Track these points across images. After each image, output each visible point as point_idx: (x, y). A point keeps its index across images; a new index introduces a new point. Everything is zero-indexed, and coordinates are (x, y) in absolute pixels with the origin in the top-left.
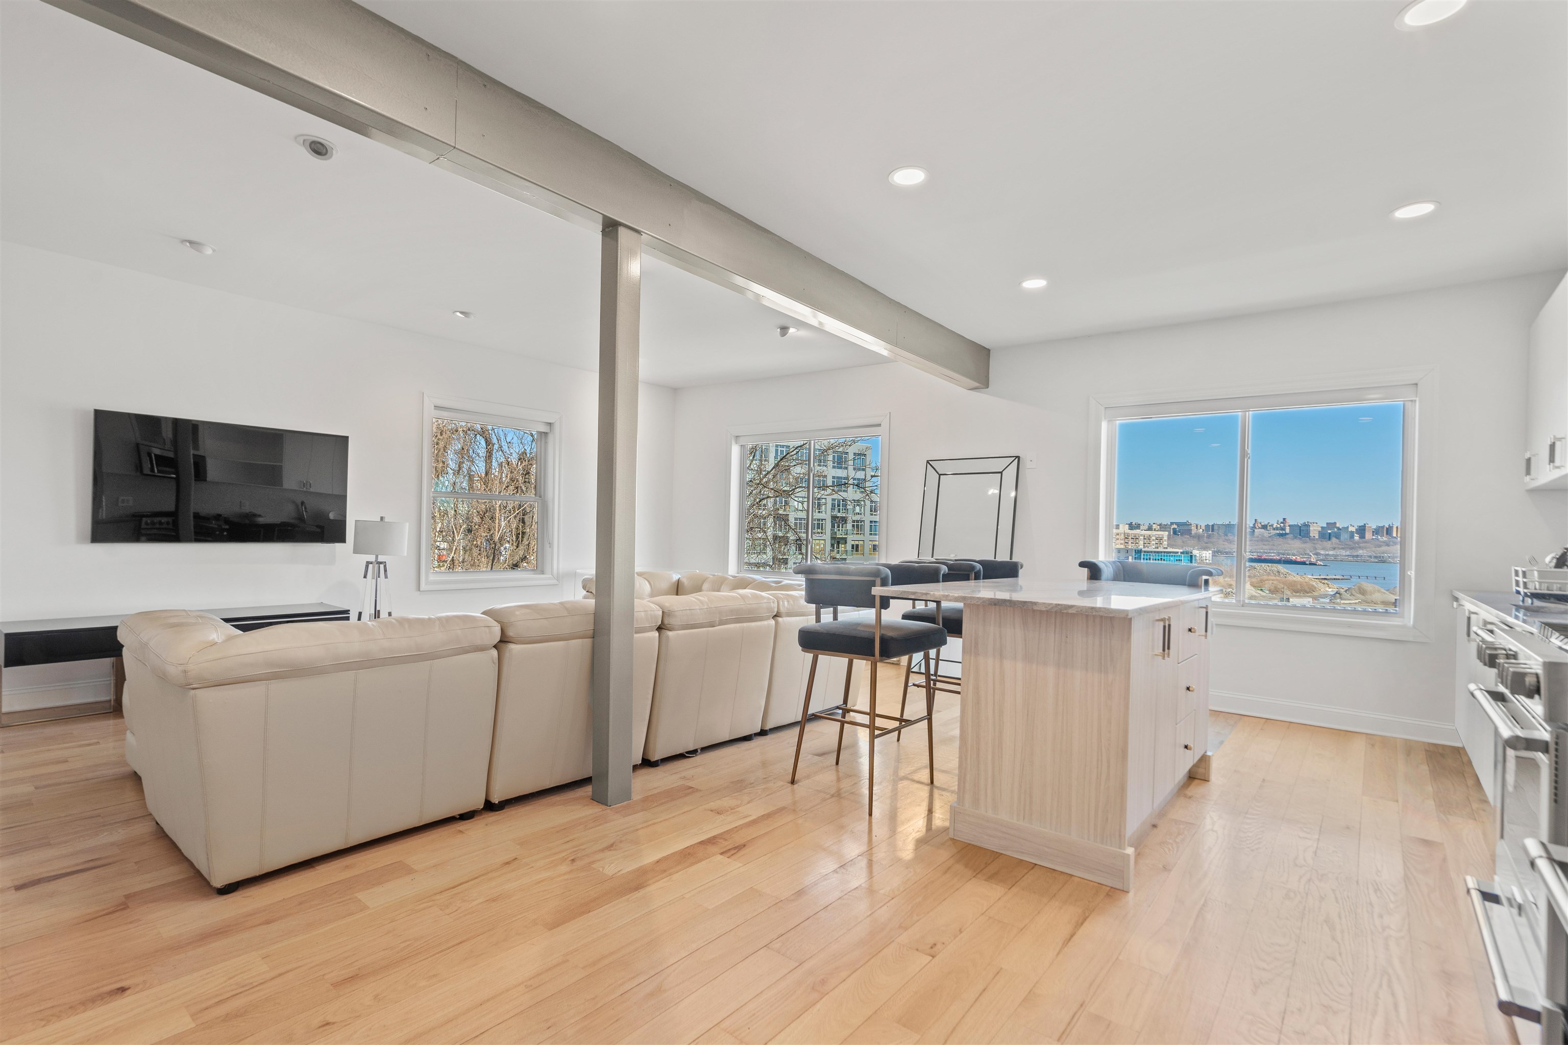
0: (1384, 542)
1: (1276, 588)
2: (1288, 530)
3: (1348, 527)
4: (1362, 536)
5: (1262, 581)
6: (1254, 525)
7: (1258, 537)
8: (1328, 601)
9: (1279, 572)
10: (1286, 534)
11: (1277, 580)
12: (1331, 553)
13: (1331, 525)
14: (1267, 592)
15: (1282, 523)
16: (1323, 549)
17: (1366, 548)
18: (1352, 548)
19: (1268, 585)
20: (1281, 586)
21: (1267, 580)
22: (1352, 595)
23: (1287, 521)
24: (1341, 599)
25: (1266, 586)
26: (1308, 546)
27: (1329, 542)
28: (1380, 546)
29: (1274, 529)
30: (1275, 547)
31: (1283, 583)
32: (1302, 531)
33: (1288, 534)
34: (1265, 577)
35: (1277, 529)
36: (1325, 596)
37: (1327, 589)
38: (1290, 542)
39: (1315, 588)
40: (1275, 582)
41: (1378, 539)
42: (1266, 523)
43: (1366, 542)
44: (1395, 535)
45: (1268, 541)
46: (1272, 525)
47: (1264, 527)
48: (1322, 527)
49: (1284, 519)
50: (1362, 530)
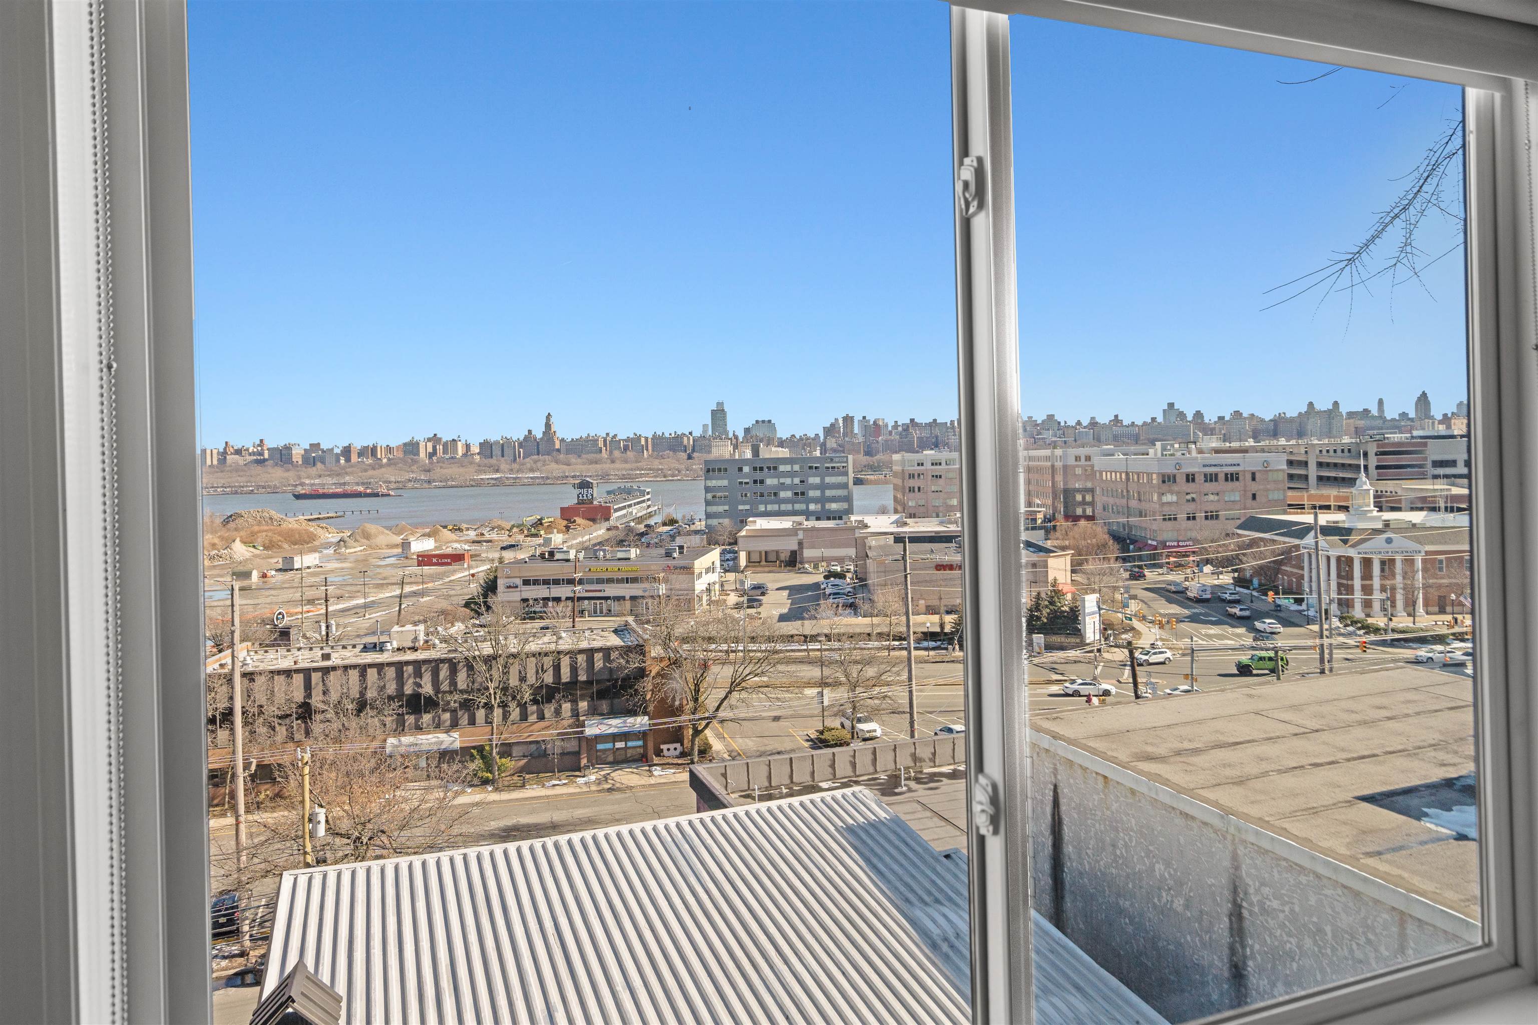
0: (370, 465)
1: (271, 541)
2: (266, 456)
3: (332, 449)
4: (348, 460)
5: (253, 534)
6: (225, 449)
7: (231, 466)
8: (332, 552)
9: (271, 519)
10: (265, 460)
11: (271, 530)
12: (317, 481)
13: (315, 446)
14: (261, 548)
15: (259, 445)
16: (308, 477)
17: (352, 473)
18: (338, 475)
19: (260, 539)
20: (277, 538)
21: (259, 532)
22: (356, 541)
23: (265, 442)
24: (346, 547)
25: (259, 540)
26: (291, 475)
27: (314, 468)
28: (366, 471)
29: (250, 454)
30: (252, 479)
31: (280, 534)
32: (283, 455)
33: (267, 460)
34: (256, 528)
35: (254, 454)
36: (328, 545)
37: (327, 535)
38: (270, 470)
39: (315, 536)
40: (270, 534)
41: (363, 462)
42: (240, 447)
43: (352, 466)
44: (379, 456)
45: (245, 471)
46: (247, 450)
47: (238, 452)
48: (305, 450)
49: (261, 441)
50: (347, 451)
